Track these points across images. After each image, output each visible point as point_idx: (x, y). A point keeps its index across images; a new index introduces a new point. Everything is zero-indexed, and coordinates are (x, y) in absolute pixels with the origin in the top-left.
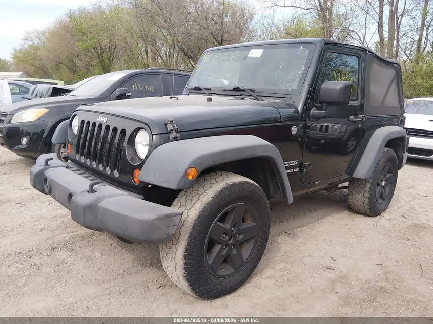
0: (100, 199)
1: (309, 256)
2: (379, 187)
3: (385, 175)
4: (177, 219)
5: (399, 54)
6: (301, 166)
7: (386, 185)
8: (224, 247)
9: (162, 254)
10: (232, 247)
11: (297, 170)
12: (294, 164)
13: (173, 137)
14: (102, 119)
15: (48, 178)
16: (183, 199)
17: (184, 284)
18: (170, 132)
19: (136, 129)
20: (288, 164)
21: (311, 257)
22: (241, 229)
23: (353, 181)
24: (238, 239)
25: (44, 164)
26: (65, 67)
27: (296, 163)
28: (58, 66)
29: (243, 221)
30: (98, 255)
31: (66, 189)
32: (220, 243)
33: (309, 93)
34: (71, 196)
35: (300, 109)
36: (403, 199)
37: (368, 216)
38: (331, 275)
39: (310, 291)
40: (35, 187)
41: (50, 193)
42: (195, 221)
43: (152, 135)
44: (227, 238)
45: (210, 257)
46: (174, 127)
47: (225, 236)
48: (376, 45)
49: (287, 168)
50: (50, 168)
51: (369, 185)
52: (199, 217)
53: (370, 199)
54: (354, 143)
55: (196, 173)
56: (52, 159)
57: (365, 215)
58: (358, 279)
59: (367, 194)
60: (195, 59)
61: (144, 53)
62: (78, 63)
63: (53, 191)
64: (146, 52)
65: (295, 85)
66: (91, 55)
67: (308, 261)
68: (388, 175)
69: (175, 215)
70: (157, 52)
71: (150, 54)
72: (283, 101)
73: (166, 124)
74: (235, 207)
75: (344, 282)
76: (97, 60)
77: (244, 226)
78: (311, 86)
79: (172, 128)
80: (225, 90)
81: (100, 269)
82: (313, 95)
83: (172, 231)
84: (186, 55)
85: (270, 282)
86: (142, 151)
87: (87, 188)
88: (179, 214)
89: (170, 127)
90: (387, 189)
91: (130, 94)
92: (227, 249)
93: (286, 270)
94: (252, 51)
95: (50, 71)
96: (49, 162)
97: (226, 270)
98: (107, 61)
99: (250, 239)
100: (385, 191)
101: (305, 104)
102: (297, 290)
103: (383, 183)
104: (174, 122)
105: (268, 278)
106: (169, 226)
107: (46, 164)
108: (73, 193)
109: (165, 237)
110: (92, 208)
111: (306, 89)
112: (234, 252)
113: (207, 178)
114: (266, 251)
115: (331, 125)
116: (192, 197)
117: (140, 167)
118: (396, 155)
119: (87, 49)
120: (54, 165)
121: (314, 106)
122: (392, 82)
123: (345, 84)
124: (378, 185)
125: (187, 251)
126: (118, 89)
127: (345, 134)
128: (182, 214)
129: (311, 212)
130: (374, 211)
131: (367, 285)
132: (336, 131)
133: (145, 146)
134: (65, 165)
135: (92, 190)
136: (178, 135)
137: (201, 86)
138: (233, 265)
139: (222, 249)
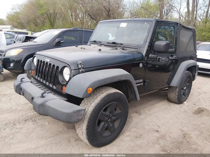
0: (46, 101)
1: (147, 125)
2: (183, 90)
3: (186, 84)
4: (83, 112)
5: (197, 19)
6: (144, 82)
7: (186, 89)
8: (106, 123)
9: (76, 127)
10: (110, 123)
11: (142, 84)
12: (141, 81)
13: (81, 71)
14: (48, 60)
15: (22, 88)
16: (86, 101)
17: (86, 141)
18: (80, 69)
19: (63, 67)
20: (138, 81)
21: (149, 125)
22: (114, 114)
23: (170, 87)
24: (112, 119)
25: (20, 80)
26: (32, 23)
27: (142, 81)
28: (29, 22)
29: (115, 110)
30: (47, 124)
31: (30, 94)
32: (104, 121)
33: (149, 47)
34: (33, 98)
35: (144, 54)
36: (195, 94)
37: (177, 104)
38: (157, 135)
39: (147, 143)
40: (16, 92)
41: (23, 95)
42: (92, 112)
43: (71, 70)
44: (107, 119)
45: (99, 128)
46: (81, 66)
47: (106, 118)
48: (186, 13)
49: (137, 84)
50: (23, 83)
51: (178, 89)
52: (93, 110)
53: (178, 96)
54: (173, 67)
55: (92, 90)
56: (24, 78)
57: (176, 103)
58: (170, 137)
59: (177, 94)
60: (96, 20)
61: (71, 16)
62: (39, 21)
63: (25, 94)
64: (72, 15)
65: (142, 43)
66: (45, 17)
67: (147, 127)
68: (188, 84)
69: (82, 110)
70: (77, 16)
71: (74, 17)
72: (136, 50)
73: (78, 65)
74: (111, 105)
75: (163, 139)
76: (48, 20)
77: (116, 113)
78: (150, 43)
79: (81, 67)
80: (108, 43)
81: (48, 131)
82: (151, 48)
83: (80, 118)
84: (91, 17)
85: (128, 138)
86: (67, 77)
87: (40, 95)
88: (84, 110)
89: (80, 66)
90: (187, 91)
91: (63, 41)
92: (107, 124)
93: (136, 132)
94: (122, 23)
95: (25, 25)
96: (23, 80)
97: (107, 133)
98: (52, 20)
99: (119, 118)
100: (186, 91)
101: (147, 52)
102: (140, 142)
103: (185, 88)
104: (82, 64)
105: (127, 136)
106: (79, 116)
107: (21, 81)
108: (34, 97)
109: (77, 120)
110: (42, 105)
111: (147, 44)
112: (111, 125)
113: (98, 91)
114: (127, 122)
115: (161, 58)
116: (90, 100)
117: (66, 85)
118: (191, 74)
119: (42, 14)
120: (25, 81)
121: (151, 53)
122: (190, 39)
123: (166, 42)
124: (182, 89)
125: (88, 126)
126: (57, 39)
127: (168, 63)
128: (85, 110)
129: (149, 101)
130: (180, 101)
131: (174, 140)
132: (163, 61)
133: (68, 75)
134: (31, 81)
135: (43, 96)
136: (84, 70)
137: (97, 40)
138: (110, 131)
139: (105, 124)
